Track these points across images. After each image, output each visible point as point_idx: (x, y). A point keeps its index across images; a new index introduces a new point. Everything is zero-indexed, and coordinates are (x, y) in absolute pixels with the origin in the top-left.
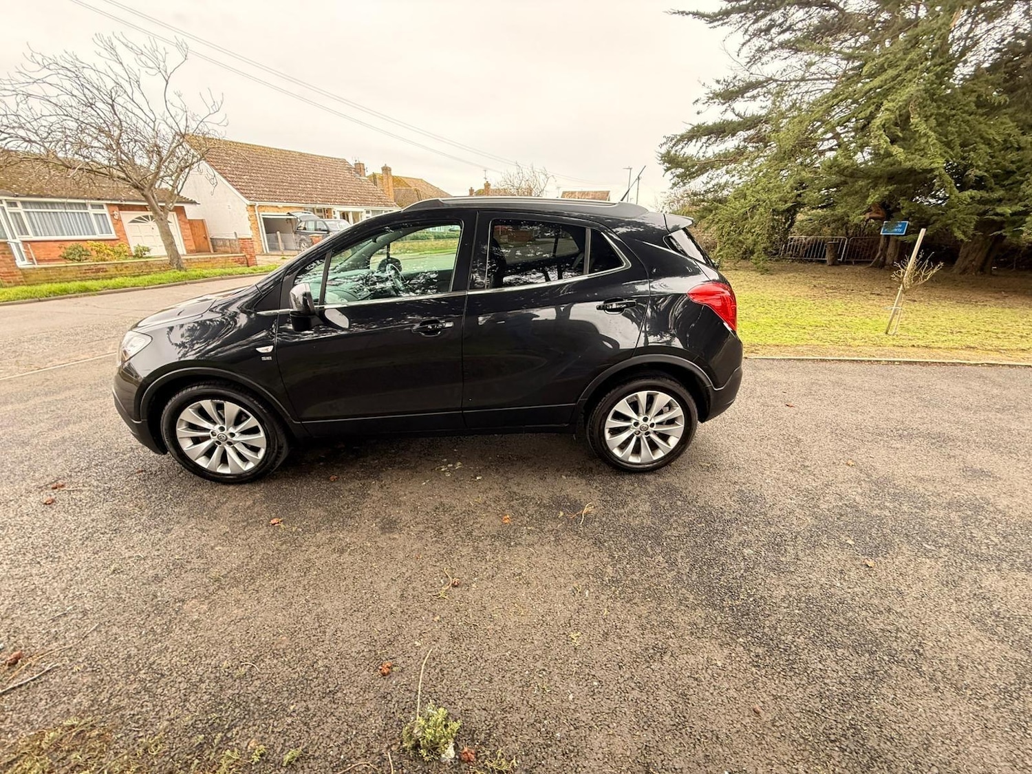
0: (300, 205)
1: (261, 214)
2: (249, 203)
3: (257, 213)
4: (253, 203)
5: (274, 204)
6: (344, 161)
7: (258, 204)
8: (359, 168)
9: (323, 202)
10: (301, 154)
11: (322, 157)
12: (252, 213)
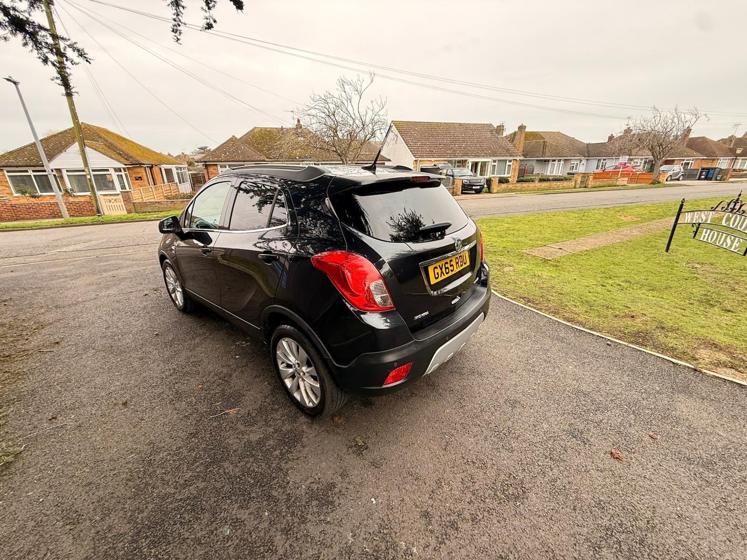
0: (446, 159)
1: (420, 165)
2: (414, 159)
3: (418, 165)
4: (417, 159)
5: (429, 159)
6: (491, 125)
7: (419, 159)
8: (500, 129)
9: (462, 156)
10: (460, 124)
11: (474, 125)
12: (415, 165)
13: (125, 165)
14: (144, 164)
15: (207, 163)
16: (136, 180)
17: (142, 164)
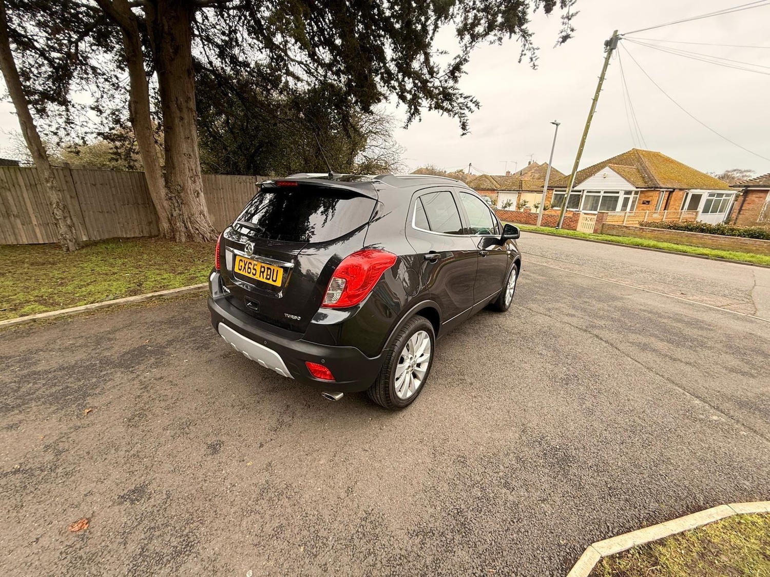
13: (637, 188)
14: (661, 188)
15: (749, 189)
16: (644, 203)
17: (657, 188)
